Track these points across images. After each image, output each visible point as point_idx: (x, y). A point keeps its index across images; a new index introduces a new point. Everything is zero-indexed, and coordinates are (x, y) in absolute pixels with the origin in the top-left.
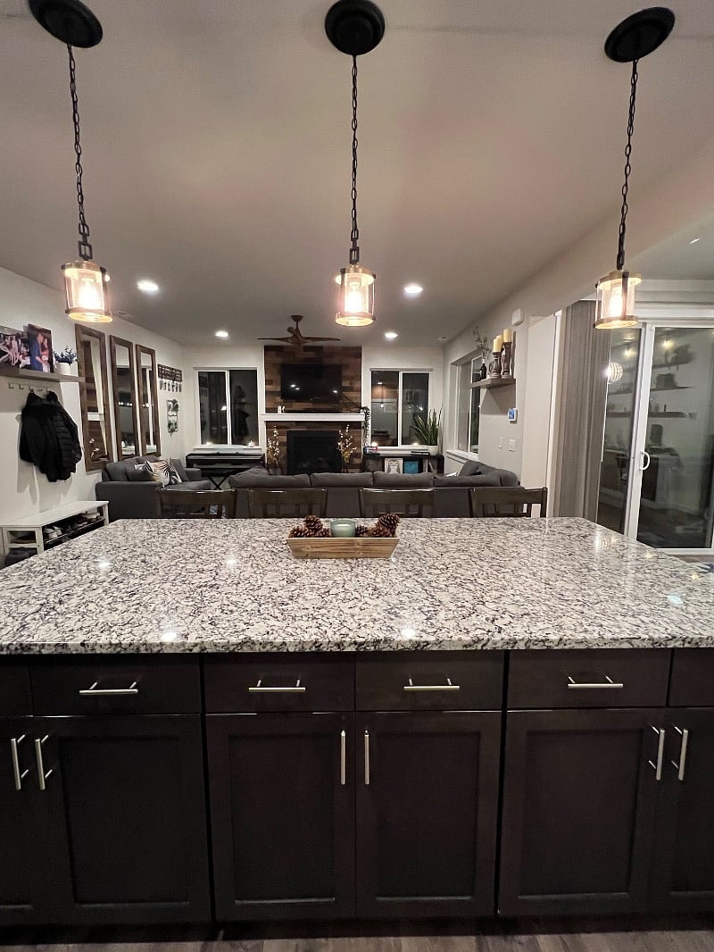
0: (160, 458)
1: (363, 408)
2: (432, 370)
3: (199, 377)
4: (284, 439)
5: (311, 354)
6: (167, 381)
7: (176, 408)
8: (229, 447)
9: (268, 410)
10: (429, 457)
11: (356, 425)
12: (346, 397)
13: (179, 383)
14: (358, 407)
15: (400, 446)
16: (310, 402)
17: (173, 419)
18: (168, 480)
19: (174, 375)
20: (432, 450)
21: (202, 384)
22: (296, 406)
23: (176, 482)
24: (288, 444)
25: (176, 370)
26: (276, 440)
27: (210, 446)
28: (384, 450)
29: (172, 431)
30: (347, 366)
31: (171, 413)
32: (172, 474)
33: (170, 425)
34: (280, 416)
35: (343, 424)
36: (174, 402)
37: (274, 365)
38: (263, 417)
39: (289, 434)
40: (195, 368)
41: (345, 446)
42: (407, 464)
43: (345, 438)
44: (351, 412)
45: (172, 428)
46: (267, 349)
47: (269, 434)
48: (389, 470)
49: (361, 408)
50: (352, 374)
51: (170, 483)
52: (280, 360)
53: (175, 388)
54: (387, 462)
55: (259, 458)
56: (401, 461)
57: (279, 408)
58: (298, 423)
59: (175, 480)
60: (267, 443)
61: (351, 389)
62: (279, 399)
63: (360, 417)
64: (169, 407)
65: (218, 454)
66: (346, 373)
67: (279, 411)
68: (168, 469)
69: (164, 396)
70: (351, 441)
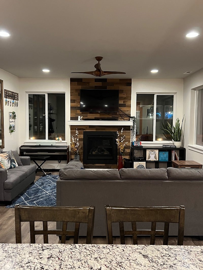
0: (4, 150)
1: (132, 118)
2: (176, 93)
3: (29, 98)
4: (82, 136)
5: (100, 84)
6: (10, 100)
7: (14, 117)
8: (46, 142)
9: (72, 119)
10: (175, 149)
11: (127, 128)
12: (121, 110)
13: (16, 101)
14: (129, 117)
15: (154, 141)
16: (98, 113)
17: (12, 124)
18: (9, 165)
19: (13, 96)
20: (177, 144)
21: (30, 102)
22: (90, 116)
23: (15, 167)
24: (84, 140)
25: (15, 93)
26: (77, 137)
27: (33, 141)
28: (145, 144)
29: (12, 131)
30: (122, 91)
31: (11, 120)
32: (12, 161)
33: (10, 128)
34: (80, 122)
35: (119, 128)
36: (14, 113)
37: (76, 90)
38: (69, 122)
39: (85, 134)
40: (27, 92)
41: (120, 141)
42: (161, 153)
43: (121, 136)
44: (124, 120)
45: (12, 129)
46: (72, 80)
47: (72, 133)
48: (149, 157)
49: (130, 117)
50: (125, 96)
51: (11, 168)
52: (80, 87)
53: (14, 104)
54: (148, 152)
55: (66, 148)
56: (157, 151)
57: (79, 117)
58: (91, 127)
59: (14, 165)
60: (71, 139)
61: (124, 105)
62: (79, 112)
63: (130, 123)
64: (10, 116)
65: (40, 146)
66: (120, 95)
67: (79, 119)
68: (10, 158)
69: (7, 109)
70: (124, 138)
